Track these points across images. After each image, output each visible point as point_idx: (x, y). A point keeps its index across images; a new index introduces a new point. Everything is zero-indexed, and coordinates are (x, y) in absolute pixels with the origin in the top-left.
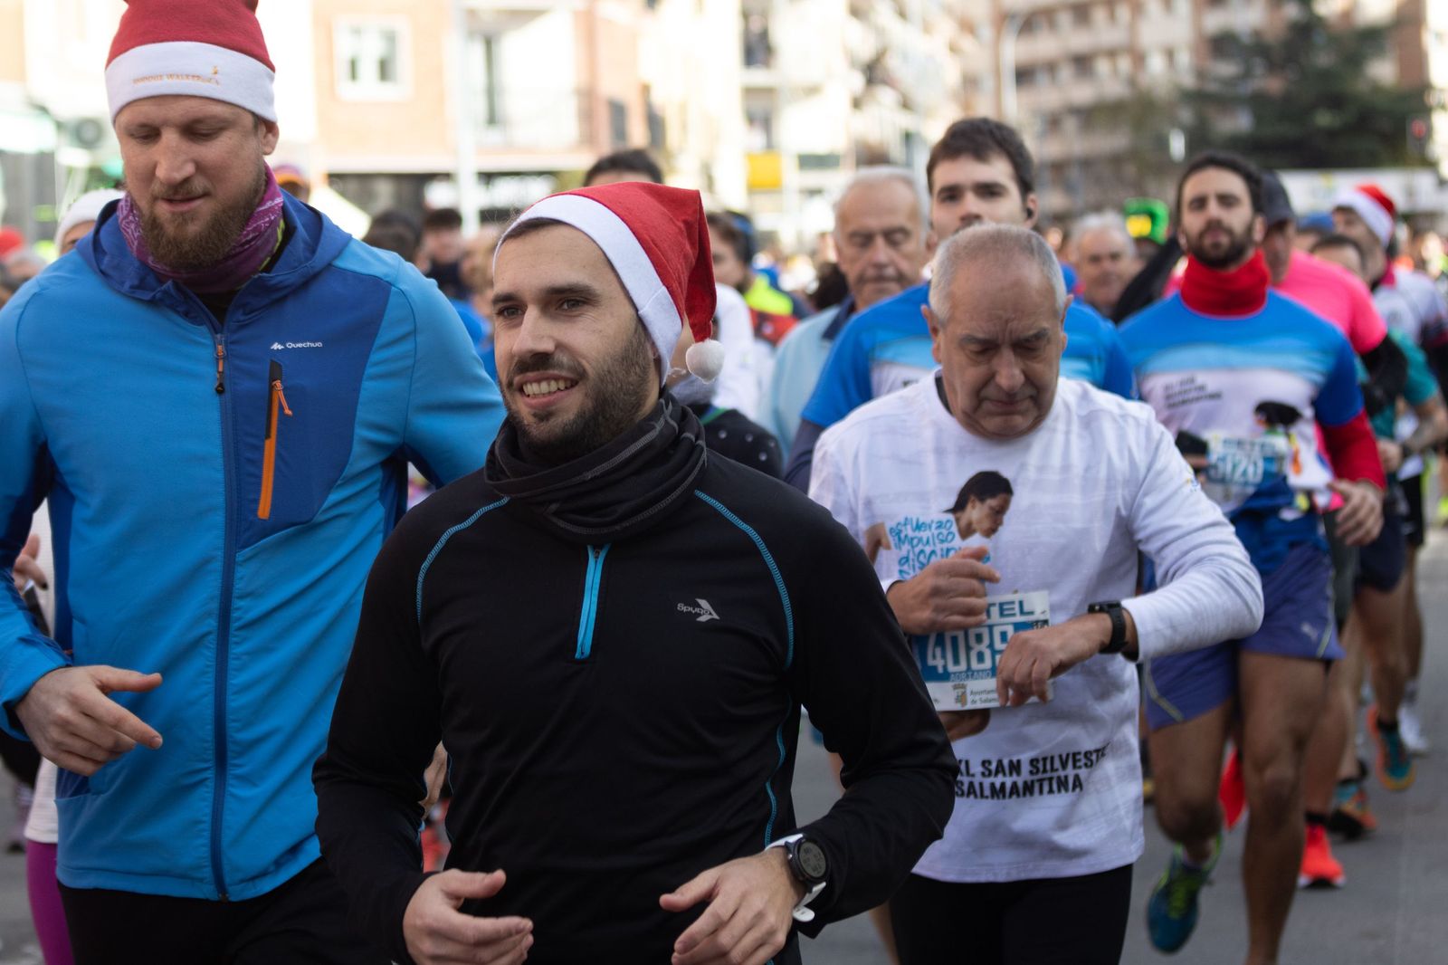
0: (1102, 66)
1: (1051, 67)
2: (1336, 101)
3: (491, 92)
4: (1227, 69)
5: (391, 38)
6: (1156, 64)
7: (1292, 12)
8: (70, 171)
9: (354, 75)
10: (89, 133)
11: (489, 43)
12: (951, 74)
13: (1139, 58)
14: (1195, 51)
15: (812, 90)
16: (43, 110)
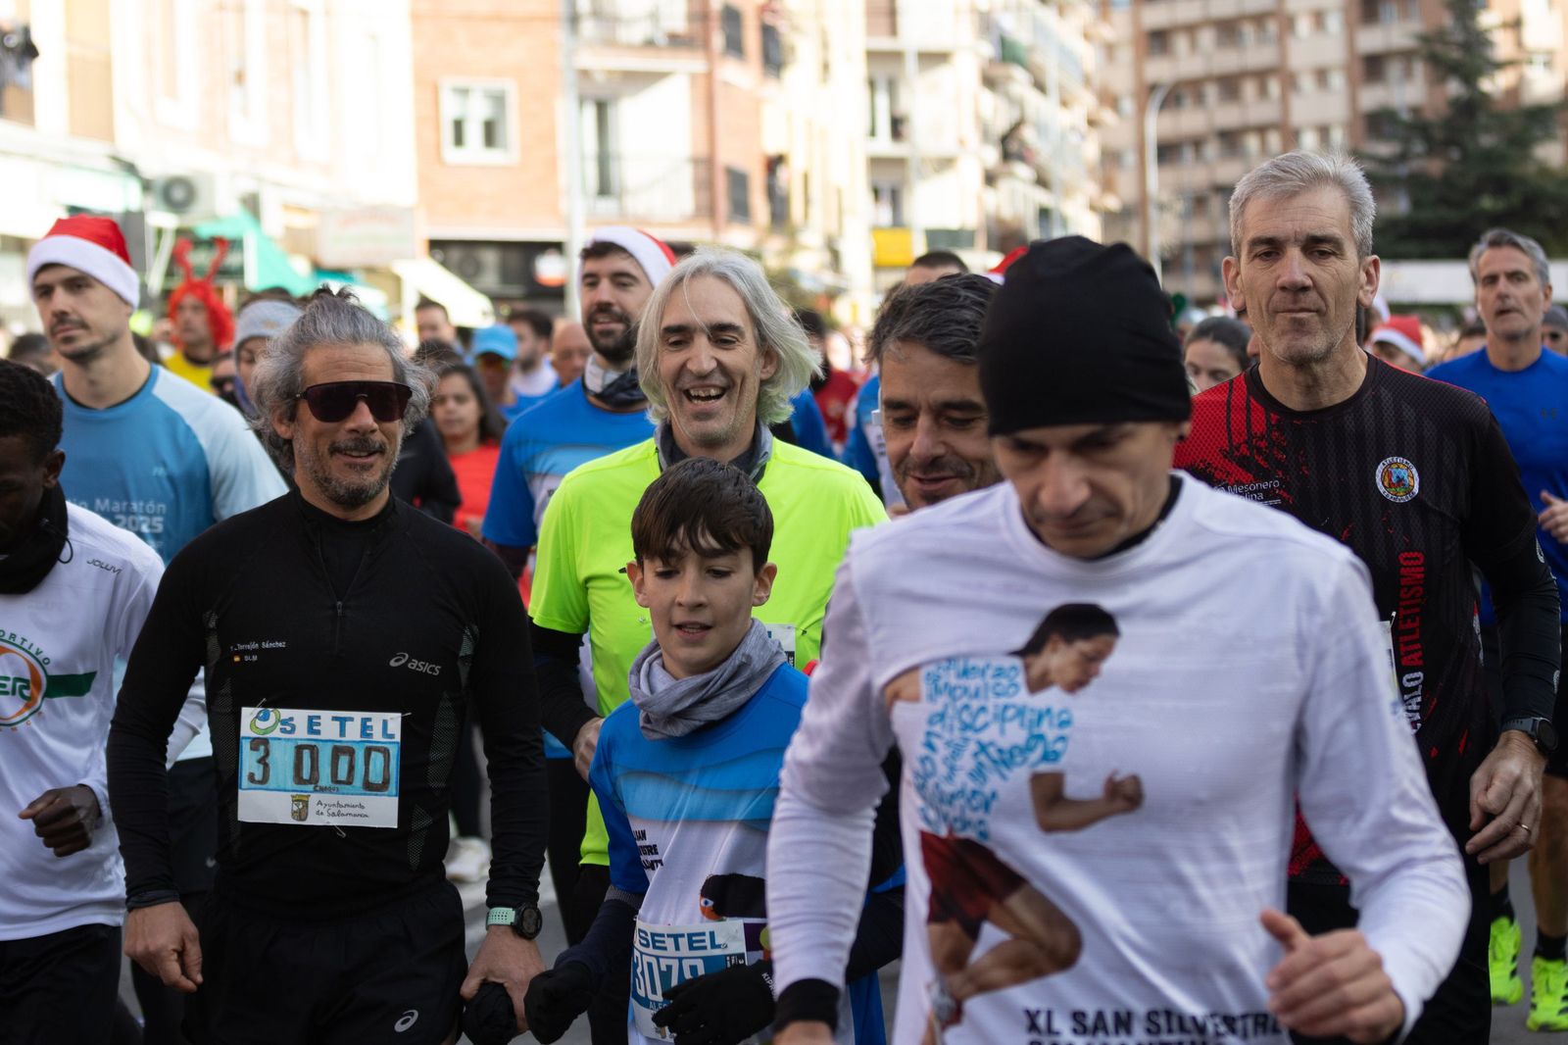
0: (1252, 142)
1: (1197, 143)
2: (1501, 185)
3: (604, 160)
4: (1384, 149)
5: (499, 100)
6: (1309, 141)
7: (1454, 88)
8: (160, 232)
9: (459, 140)
10: (178, 194)
11: (602, 107)
12: (1091, 151)
13: (1291, 136)
14: (1350, 127)
15: (945, 163)
16: (130, 169)
